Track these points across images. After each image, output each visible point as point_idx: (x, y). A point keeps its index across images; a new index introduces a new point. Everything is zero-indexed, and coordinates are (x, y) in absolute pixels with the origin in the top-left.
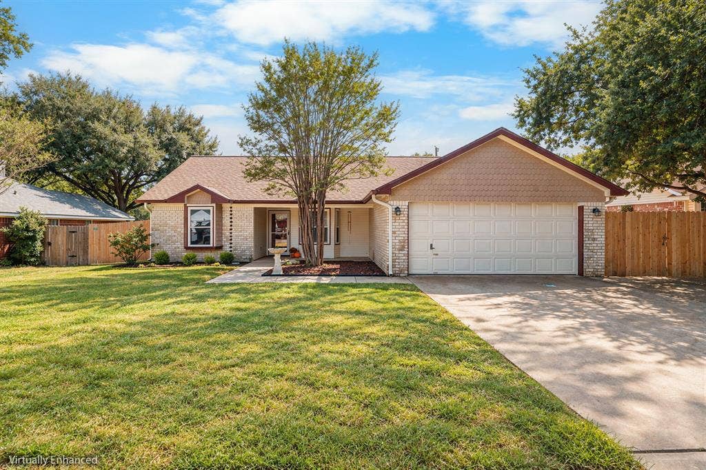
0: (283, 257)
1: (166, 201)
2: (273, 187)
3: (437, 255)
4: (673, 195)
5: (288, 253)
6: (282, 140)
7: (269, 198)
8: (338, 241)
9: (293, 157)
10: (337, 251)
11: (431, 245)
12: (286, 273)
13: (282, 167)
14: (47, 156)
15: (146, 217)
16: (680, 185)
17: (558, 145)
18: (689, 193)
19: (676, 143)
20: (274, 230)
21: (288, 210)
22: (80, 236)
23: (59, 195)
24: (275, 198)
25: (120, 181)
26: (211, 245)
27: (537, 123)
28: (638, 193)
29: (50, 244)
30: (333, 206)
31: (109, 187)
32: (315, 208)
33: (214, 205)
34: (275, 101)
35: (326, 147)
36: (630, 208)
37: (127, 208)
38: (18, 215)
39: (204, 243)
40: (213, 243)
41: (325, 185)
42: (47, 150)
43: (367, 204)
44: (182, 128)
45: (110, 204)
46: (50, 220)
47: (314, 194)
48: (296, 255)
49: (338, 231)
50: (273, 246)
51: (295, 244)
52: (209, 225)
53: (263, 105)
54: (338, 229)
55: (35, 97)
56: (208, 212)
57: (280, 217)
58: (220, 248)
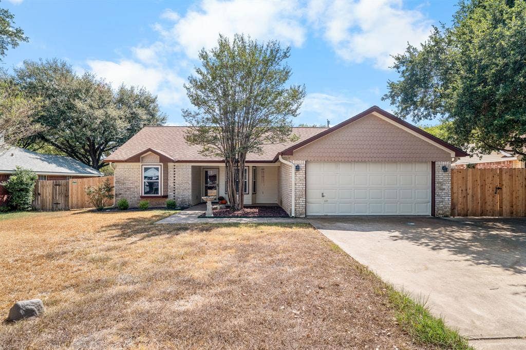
0: (213, 203)
1: (126, 161)
2: (207, 150)
3: (327, 201)
4: (505, 157)
5: (217, 201)
6: (215, 114)
7: (204, 158)
8: (254, 192)
9: (222, 127)
10: (254, 199)
11: (323, 194)
12: (216, 216)
13: (214, 135)
14: (38, 126)
15: (111, 174)
16: (510, 148)
17: (420, 119)
18: (517, 155)
19: (507, 117)
20: (206, 183)
21: (218, 168)
22: (63, 188)
23: (48, 157)
24: (208, 159)
25: (94, 145)
26: (160, 195)
27: (404, 101)
28: (480, 155)
29: (39, 194)
30: (251, 165)
31: (86, 150)
32: (238, 166)
33: (162, 164)
34: (210, 83)
35: (248, 120)
36: (472, 166)
37: (98, 166)
38: (14, 172)
39: (154, 194)
40: (161, 193)
41: (245, 149)
42: (38, 121)
43: (276, 163)
44: (142, 105)
45: (86, 164)
46: (39, 176)
47: (237, 155)
48: (224, 202)
49: (254, 184)
50: (206, 195)
51: (222, 193)
52: (158, 179)
53: (202, 87)
54: (254, 182)
55: (29, 80)
56: (157, 169)
57: (211, 173)
58: (166, 197)
